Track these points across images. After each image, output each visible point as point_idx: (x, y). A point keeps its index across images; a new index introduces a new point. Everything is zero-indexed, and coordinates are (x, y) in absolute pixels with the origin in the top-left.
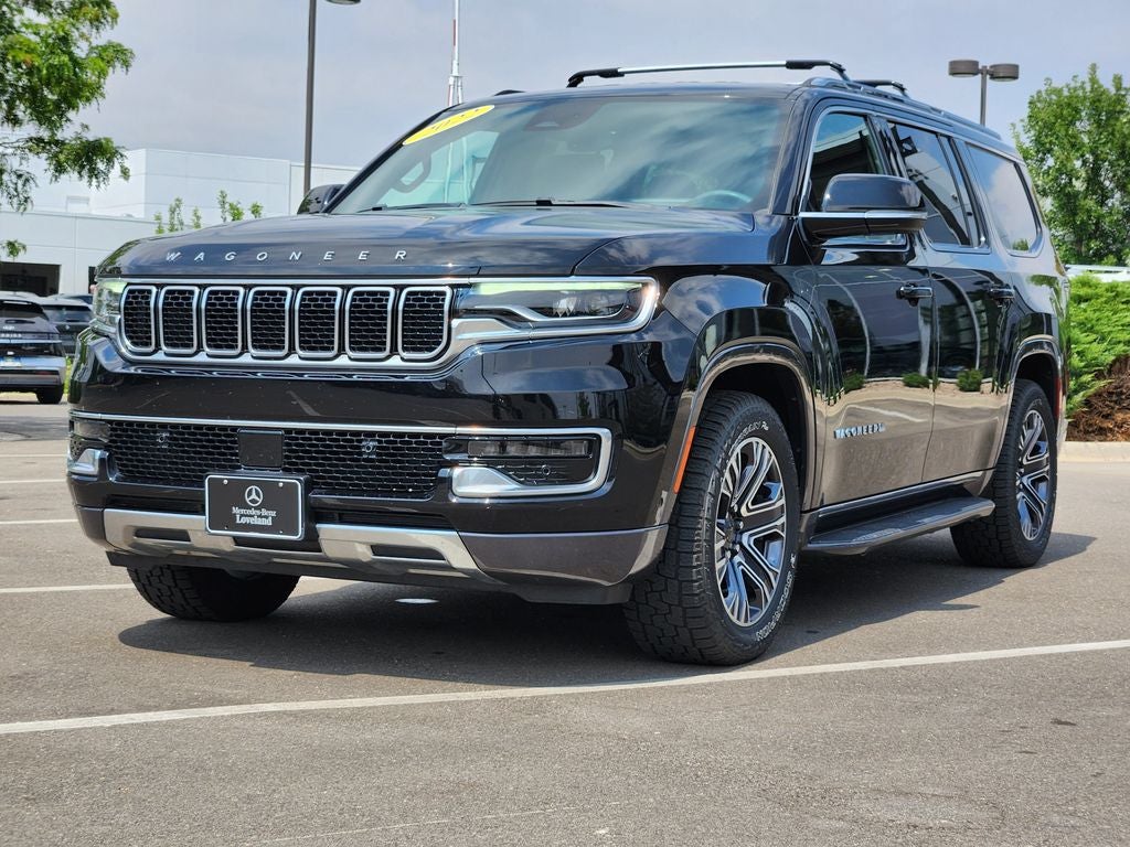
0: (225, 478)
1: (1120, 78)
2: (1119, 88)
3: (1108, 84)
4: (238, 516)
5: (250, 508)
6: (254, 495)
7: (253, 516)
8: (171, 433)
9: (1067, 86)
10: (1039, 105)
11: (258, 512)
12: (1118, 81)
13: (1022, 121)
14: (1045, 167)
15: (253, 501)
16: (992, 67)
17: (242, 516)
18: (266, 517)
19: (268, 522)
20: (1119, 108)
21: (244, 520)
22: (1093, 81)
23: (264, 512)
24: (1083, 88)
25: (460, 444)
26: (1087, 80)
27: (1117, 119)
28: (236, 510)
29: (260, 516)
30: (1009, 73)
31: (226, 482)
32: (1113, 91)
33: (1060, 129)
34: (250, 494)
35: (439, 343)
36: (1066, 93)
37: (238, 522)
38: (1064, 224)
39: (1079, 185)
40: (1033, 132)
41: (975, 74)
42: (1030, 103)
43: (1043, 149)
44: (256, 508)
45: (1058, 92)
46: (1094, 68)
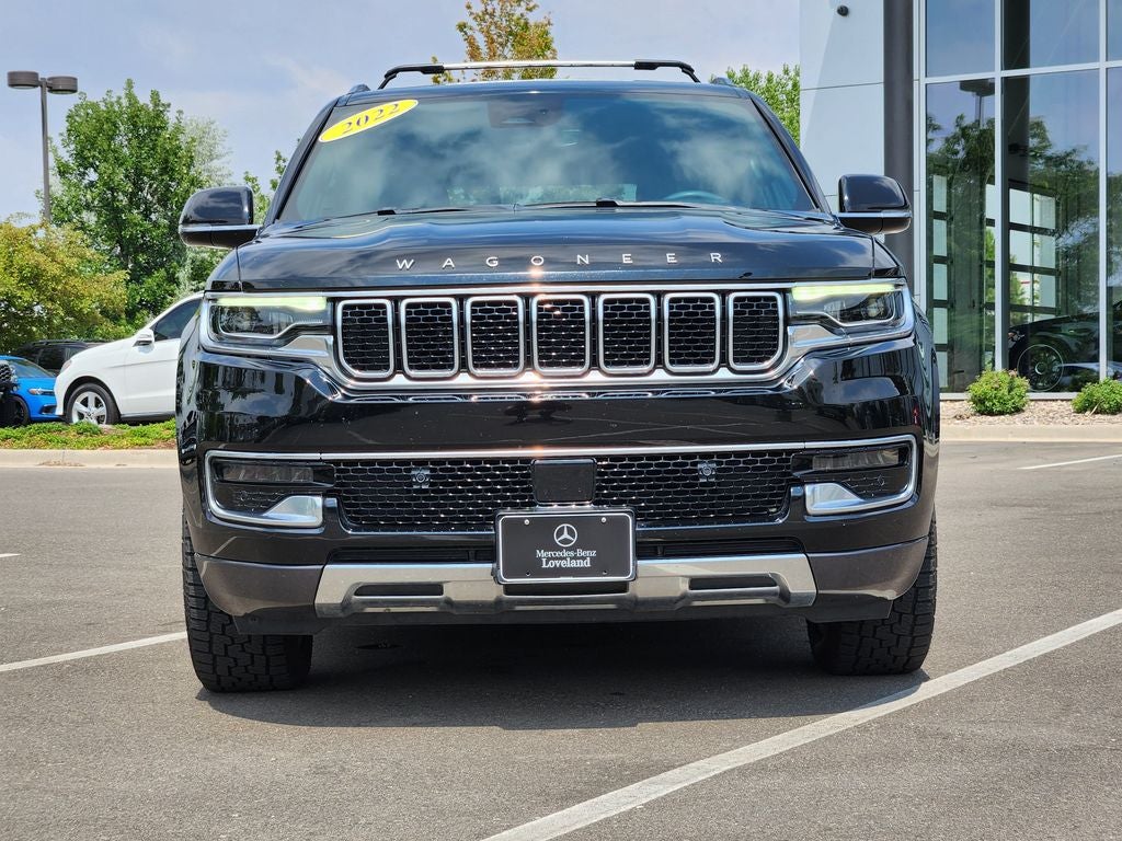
0: (525, 516)
1: (157, 95)
2: (156, 105)
3: (144, 99)
4: (544, 560)
5: (561, 549)
6: (565, 535)
7: (565, 558)
8: (432, 470)
9: (104, 100)
10: (77, 119)
11: (572, 554)
12: (155, 96)
13: (61, 134)
14: (86, 182)
15: (566, 541)
16: (49, 79)
17: (548, 559)
18: (584, 558)
19: (587, 563)
20: (158, 124)
21: (552, 564)
22: (130, 96)
23: (580, 553)
24: (118, 102)
25: (805, 459)
26: (123, 95)
27: (158, 135)
28: (541, 554)
29: (575, 558)
30: (66, 86)
31: (527, 522)
32: (151, 106)
33: (102, 142)
34: (560, 533)
35: (773, 353)
36: (103, 108)
37: (544, 566)
38: (110, 238)
39: (123, 200)
40: (73, 147)
41: (35, 86)
42: (69, 117)
43: (84, 162)
44: (568, 549)
45: (94, 106)
46: (130, 84)
